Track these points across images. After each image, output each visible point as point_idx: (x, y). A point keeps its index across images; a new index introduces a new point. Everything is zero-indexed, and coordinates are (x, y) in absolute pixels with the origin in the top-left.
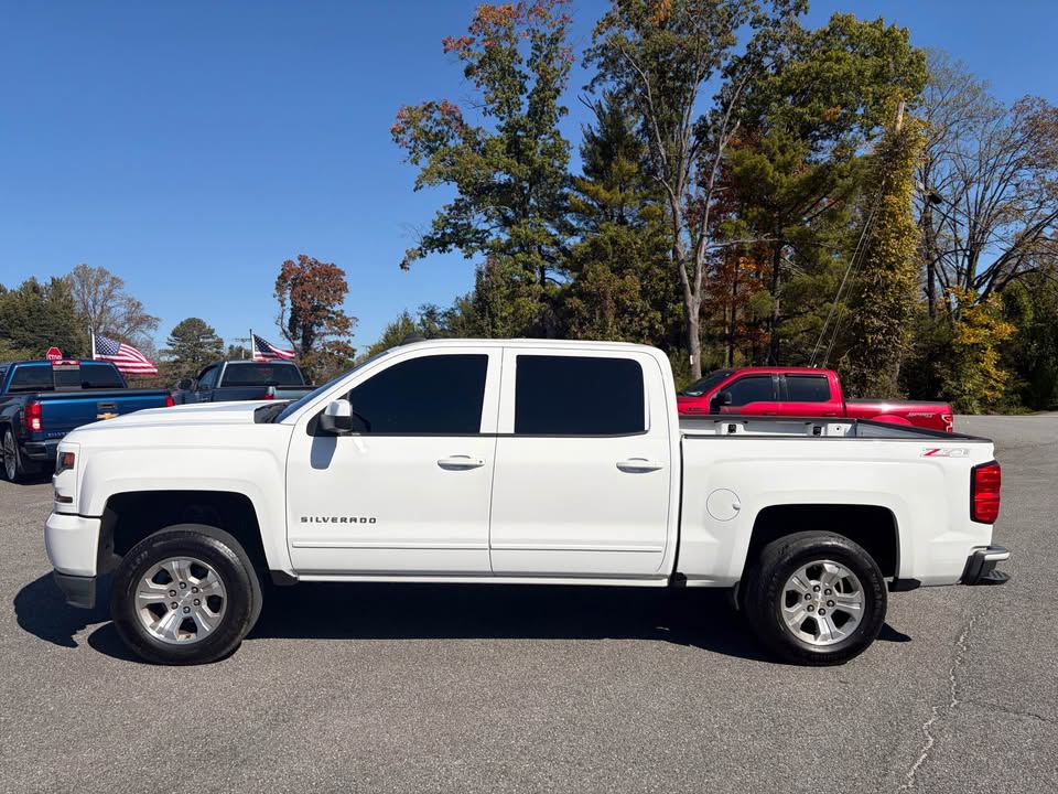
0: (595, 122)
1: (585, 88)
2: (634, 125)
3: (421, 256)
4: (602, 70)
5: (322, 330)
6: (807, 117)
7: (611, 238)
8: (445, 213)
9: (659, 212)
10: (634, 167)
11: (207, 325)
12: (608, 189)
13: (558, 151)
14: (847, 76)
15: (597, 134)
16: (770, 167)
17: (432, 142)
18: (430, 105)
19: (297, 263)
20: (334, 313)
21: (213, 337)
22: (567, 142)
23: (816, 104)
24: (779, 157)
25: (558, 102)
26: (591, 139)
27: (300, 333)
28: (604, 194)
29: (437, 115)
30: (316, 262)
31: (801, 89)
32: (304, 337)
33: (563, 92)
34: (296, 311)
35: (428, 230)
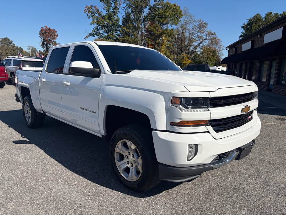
0: (125, 15)
1: (123, 8)
2: (132, 16)
3: (89, 37)
4: (127, 5)
5: (51, 46)
6: (162, 22)
7: (127, 39)
8: (95, 29)
9: (136, 34)
10: (132, 25)
11: (11, 40)
12: (127, 29)
13: (118, 20)
14: (168, 16)
15: (125, 17)
16: (154, 30)
17: (93, 14)
18: (92, 6)
19: (44, 28)
20: (53, 42)
21: (12, 43)
22: (119, 18)
23: (163, 19)
24: (156, 29)
25: (118, 10)
26: (124, 18)
27: (45, 46)
28: (126, 30)
29: (93, 8)
30: (50, 28)
31: (161, 16)
32: (46, 47)
33: (119, 9)
34: (44, 41)
35: (91, 32)
